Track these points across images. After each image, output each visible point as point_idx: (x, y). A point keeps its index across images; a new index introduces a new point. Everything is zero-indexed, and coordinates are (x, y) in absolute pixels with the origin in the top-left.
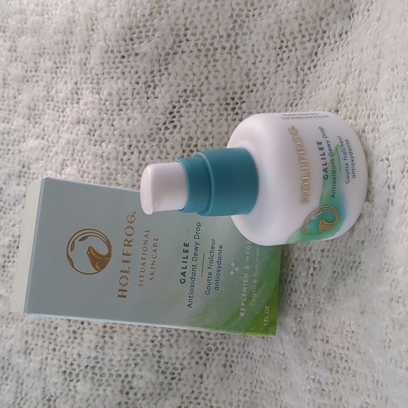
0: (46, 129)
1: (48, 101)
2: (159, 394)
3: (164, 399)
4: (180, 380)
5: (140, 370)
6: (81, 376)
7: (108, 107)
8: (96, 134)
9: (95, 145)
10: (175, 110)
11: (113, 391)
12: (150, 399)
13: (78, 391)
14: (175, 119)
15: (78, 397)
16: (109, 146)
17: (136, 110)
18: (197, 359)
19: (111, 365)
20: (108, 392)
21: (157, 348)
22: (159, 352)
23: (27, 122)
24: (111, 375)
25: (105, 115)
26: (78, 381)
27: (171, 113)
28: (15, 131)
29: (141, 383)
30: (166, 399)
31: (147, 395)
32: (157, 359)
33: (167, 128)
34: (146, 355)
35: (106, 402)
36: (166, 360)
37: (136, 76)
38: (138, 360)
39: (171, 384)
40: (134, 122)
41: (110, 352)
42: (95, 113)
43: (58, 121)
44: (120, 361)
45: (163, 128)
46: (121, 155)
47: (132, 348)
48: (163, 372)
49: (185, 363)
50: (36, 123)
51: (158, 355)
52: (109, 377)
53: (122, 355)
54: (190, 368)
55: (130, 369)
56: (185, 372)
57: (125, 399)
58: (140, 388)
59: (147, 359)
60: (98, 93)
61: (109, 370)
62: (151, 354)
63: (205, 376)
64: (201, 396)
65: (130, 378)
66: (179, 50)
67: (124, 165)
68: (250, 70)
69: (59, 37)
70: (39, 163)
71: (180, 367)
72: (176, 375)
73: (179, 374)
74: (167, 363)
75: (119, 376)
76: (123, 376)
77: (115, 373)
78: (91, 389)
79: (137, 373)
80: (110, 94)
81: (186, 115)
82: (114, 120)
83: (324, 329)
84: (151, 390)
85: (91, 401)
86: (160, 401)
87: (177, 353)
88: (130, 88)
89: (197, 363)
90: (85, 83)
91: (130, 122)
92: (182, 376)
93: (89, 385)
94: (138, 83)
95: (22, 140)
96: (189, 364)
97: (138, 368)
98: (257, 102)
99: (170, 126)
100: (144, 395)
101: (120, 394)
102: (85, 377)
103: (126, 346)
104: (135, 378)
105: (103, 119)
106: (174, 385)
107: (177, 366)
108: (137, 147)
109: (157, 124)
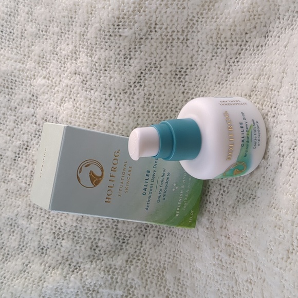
0: (51, 73)
1: (53, 54)
2: (114, 252)
3: (117, 255)
4: (128, 243)
5: (104, 236)
6: (65, 237)
7: (98, 67)
8: (88, 83)
9: (86, 91)
10: (142, 75)
11: (85, 248)
12: (108, 254)
13: (63, 245)
14: (141, 81)
15: (63, 249)
16: (96, 93)
17: (116, 72)
18: (139, 231)
19: (86, 232)
20: (83, 248)
21: (116, 223)
22: (116, 225)
23: (37, 66)
24: (85, 238)
25: (95, 72)
26: (63, 239)
27: (139, 77)
28: (28, 70)
29: (104, 244)
30: (119, 255)
31: (107, 252)
32: (115, 230)
33: (135, 86)
34: (108, 227)
35: (81, 255)
36: (120, 231)
37: (118, 50)
38: (103, 230)
39: (122, 246)
40: (114, 80)
41: (85, 224)
42: (88, 70)
43: (60, 69)
44: (91, 230)
45: (133, 86)
46: (103, 100)
47: (100, 222)
48: (118, 238)
49: (132, 234)
50: (44, 67)
51: (115, 227)
52: (84, 239)
53: (93, 227)
54: (135, 237)
55: (97, 235)
56: (131, 239)
57: (93, 253)
58: (102, 247)
59: (108, 229)
60: (91, 57)
61: (84, 235)
62: (111, 227)
63: (144, 242)
64: (141, 255)
65: (97, 241)
66: (150, 37)
67: (105, 107)
68: (194, 55)
69: (66, 13)
70: (44, 96)
71: (128, 236)
72: (125, 241)
73: (128, 240)
74: (121, 233)
75: (90, 238)
76: (93, 239)
77: (87, 237)
78: (72, 245)
79: (102, 237)
80: (99, 59)
81: (149, 79)
82: (101, 77)
83: (228, 230)
84: (109, 249)
85: (70, 253)
86: (115, 256)
87: (127, 227)
88: (114, 57)
89: (139, 234)
90: (83, 48)
91: (112, 79)
92: (129, 241)
93: (70, 243)
94: (119, 54)
95: (33, 77)
96: (134, 234)
97: (102, 235)
98: (196, 76)
99: (138, 85)
100: (105, 251)
101: (89, 250)
102: (68, 237)
103: (96, 221)
104: (100, 241)
105: (93, 75)
106: (124, 247)
107: (127, 235)
108: (115, 96)
109: (129, 83)
